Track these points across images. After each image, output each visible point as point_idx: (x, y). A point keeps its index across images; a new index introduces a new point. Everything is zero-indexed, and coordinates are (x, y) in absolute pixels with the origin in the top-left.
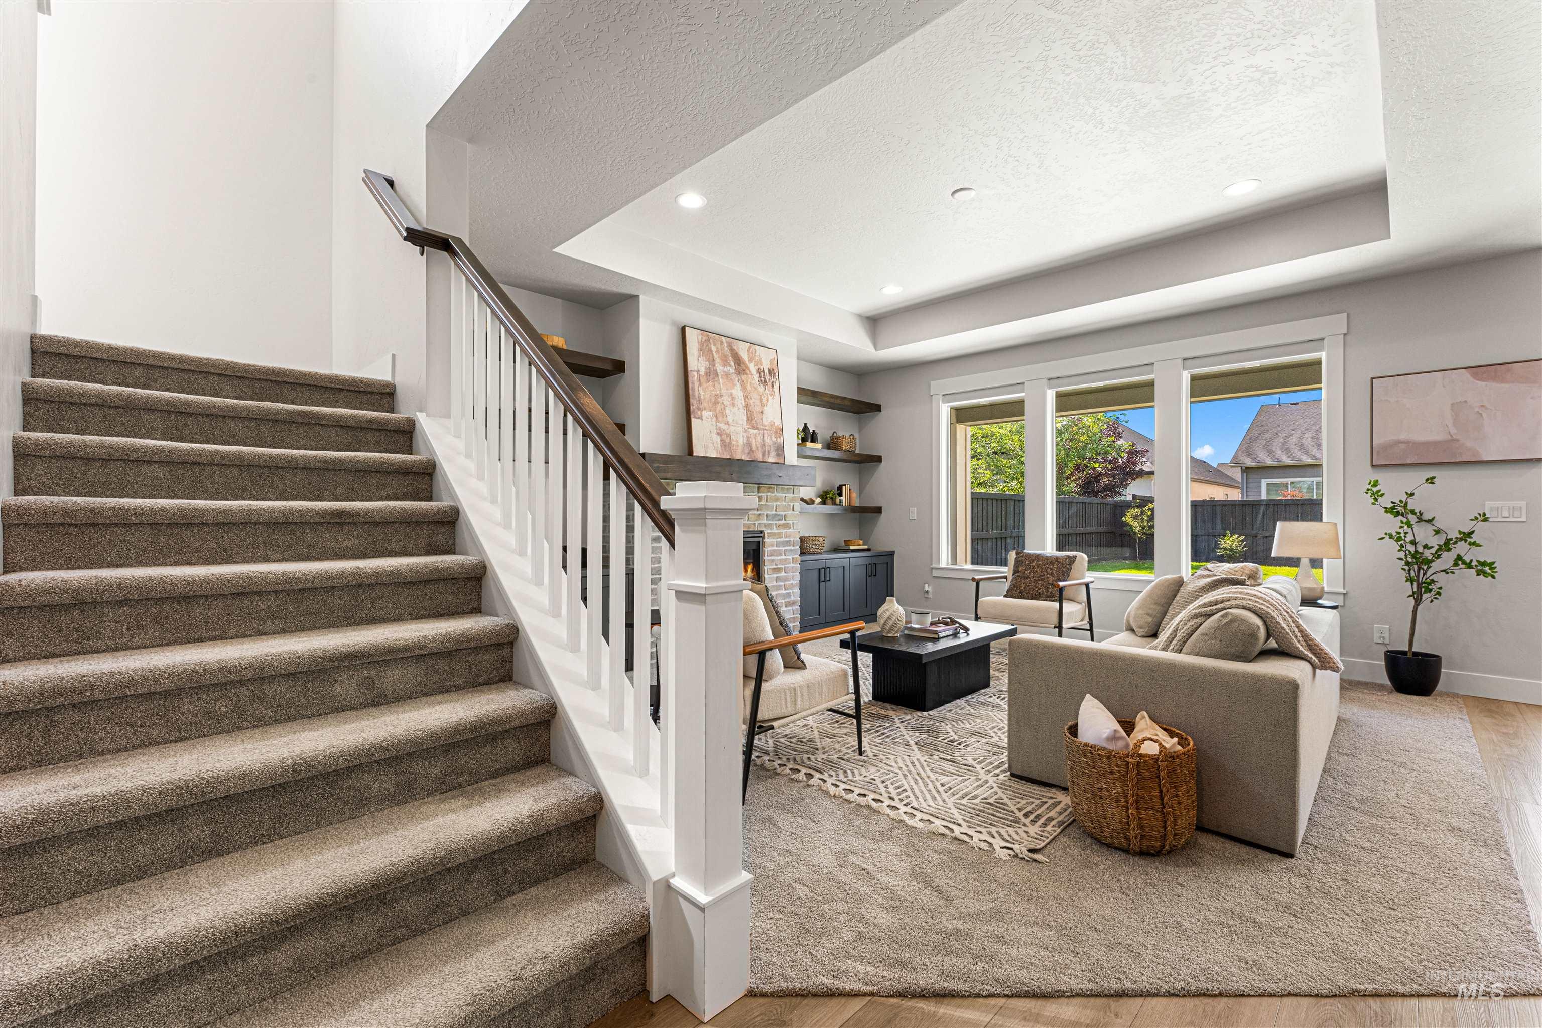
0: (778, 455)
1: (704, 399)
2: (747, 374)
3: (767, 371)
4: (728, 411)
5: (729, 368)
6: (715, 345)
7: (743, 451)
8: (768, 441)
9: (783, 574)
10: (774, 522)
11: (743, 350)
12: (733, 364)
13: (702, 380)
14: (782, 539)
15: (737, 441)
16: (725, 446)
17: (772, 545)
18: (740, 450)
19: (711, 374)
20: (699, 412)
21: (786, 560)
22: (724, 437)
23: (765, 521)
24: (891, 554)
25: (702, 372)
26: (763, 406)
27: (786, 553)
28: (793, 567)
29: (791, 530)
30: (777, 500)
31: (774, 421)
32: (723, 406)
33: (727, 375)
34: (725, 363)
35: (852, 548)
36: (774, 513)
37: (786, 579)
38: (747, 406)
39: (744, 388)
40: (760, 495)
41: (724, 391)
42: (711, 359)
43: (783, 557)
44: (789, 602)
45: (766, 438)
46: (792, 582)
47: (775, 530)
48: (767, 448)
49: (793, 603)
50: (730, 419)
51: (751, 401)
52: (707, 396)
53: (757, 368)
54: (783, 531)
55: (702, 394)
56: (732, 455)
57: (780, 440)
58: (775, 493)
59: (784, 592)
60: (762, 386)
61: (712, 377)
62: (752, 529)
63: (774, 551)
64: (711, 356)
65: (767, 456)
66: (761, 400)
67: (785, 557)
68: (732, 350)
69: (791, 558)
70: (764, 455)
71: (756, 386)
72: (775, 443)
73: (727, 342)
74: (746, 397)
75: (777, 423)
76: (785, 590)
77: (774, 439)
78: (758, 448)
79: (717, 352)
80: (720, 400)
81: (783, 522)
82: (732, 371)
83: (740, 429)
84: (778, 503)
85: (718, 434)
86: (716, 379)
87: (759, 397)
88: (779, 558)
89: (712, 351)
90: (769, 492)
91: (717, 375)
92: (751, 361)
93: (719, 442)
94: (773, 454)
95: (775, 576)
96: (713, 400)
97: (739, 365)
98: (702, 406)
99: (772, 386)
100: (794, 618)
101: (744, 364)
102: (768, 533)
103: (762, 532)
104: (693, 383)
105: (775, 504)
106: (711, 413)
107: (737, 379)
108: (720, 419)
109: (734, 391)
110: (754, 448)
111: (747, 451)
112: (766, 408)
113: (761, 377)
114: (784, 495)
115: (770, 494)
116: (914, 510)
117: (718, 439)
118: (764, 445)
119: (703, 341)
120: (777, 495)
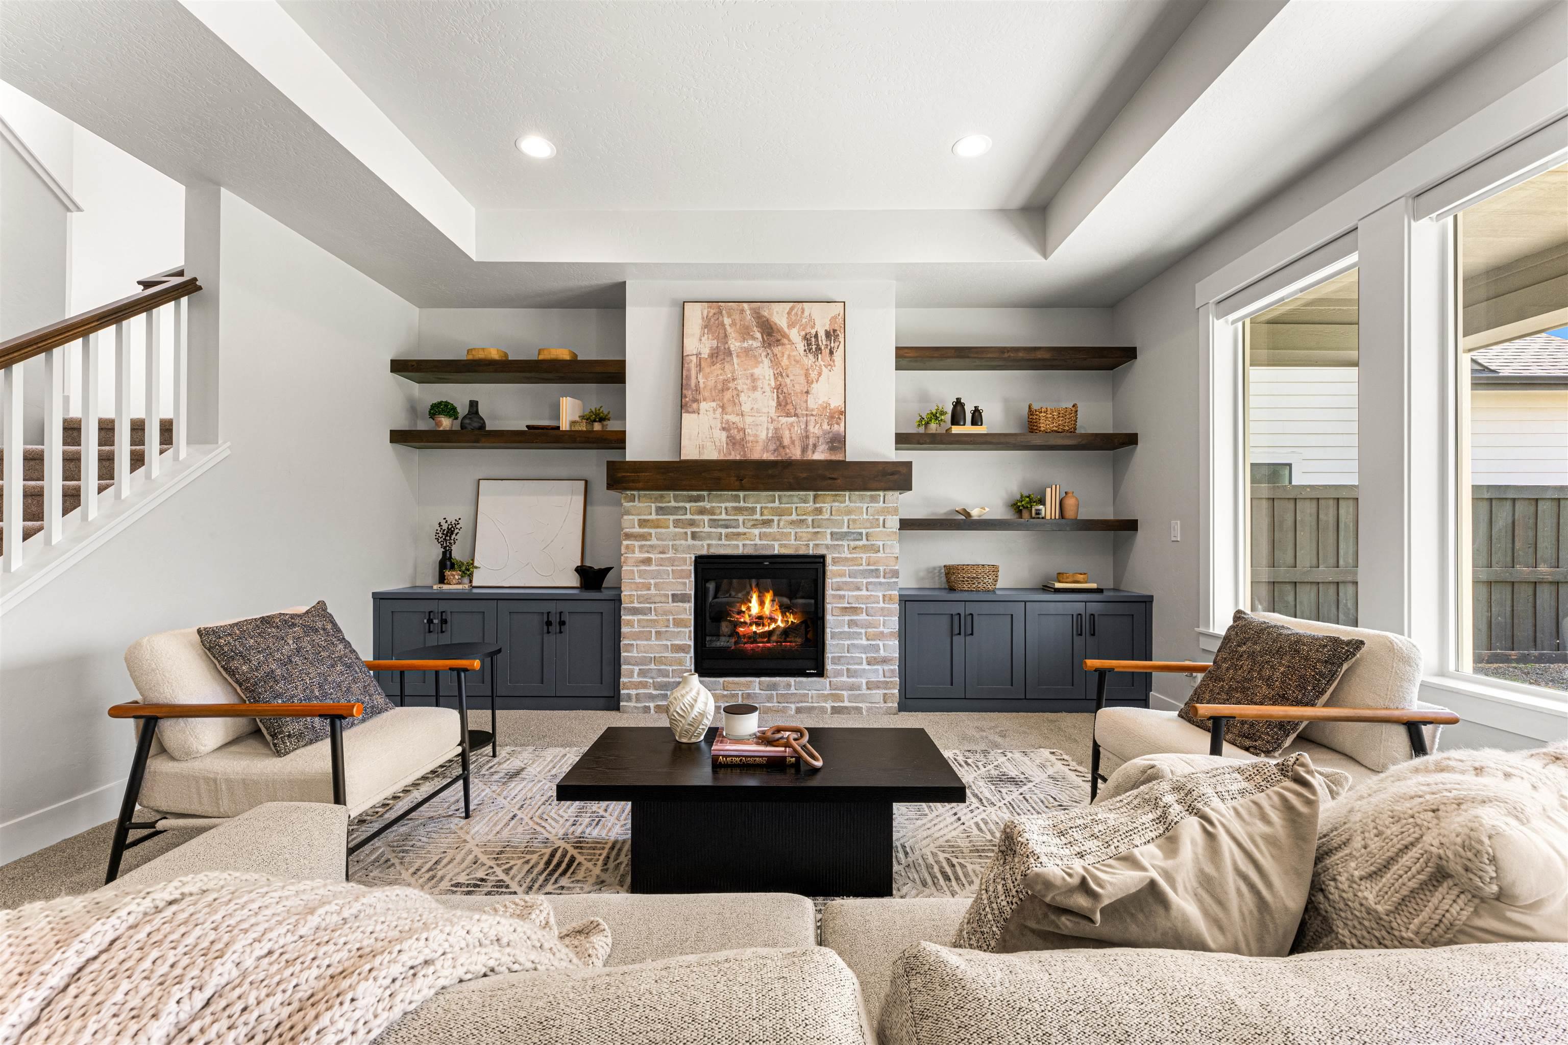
0: (832, 449)
1: (705, 387)
2: (783, 344)
3: (822, 334)
4: (743, 397)
5: (750, 342)
6: (729, 316)
7: (765, 449)
8: (814, 430)
9: (863, 616)
10: (845, 543)
11: (779, 316)
12: (759, 335)
13: (703, 364)
14: (861, 568)
15: (756, 436)
16: (734, 444)
17: (842, 575)
18: (759, 447)
19: (720, 354)
20: (695, 406)
21: (868, 597)
22: (734, 432)
23: (828, 541)
24: (1147, 601)
25: (705, 353)
26: (809, 382)
27: (870, 587)
28: (882, 609)
29: (879, 555)
30: (849, 512)
31: (830, 402)
32: (735, 393)
33: (747, 351)
34: (745, 333)
35: (1058, 585)
36: (845, 529)
37: (868, 625)
38: (779, 388)
39: (775, 362)
40: (818, 505)
41: (739, 372)
42: (722, 335)
43: (864, 592)
44: (875, 658)
45: (811, 428)
46: (881, 629)
47: (846, 554)
48: (811, 441)
49: (884, 661)
50: (746, 408)
51: (788, 381)
52: (711, 383)
53: (803, 333)
54: (864, 556)
55: (701, 381)
56: (745, 455)
57: (838, 428)
58: (847, 502)
59: (864, 642)
60: (811, 356)
61: (721, 357)
62: (801, 552)
63: (846, 583)
64: (722, 331)
65: (810, 452)
66: (807, 376)
67: (869, 593)
68: (758, 316)
69: (880, 594)
70: (804, 450)
71: (798, 358)
72: (826, 433)
73: (751, 309)
74: (778, 375)
75: (836, 403)
76: (868, 640)
77: (826, 427)
78: (793, 442)
79: (733, 324)
80: (730, 385)
81: (864, 542)
82: (756, 344)
83: (764, 419)
84: (853, 517)
85: (724, 429)
86: (728, 359)
87: (803, 372)
88: (855, 593)
89: (723, 325)
90: (834, 501)
91: (729, 353)
92: (791, 325)
93: (724, 439)
94: (822, 447)
95: (847, 618)
96: (720, 387)
97: (770, 334)
98: (700, 397)
99: (831, 353)
100: (887, 682)
101: (780, 331)
102: (833, 558)
103: (823, 557)
104: (689, 370)
105: (846, 519)
106: (714, 404)
107: (764, 354)
108: (729, 409)
109: (757, 371)
110: (786, 441)
111: (772, 447)
112: (814, 385)
113: (809, 344)
114: (866, 505)
115: (836, 504)
116: (1177, 525)
117: (724, 435)
118: (807, 437)
119: (711, 314)
120: (852, 504)
